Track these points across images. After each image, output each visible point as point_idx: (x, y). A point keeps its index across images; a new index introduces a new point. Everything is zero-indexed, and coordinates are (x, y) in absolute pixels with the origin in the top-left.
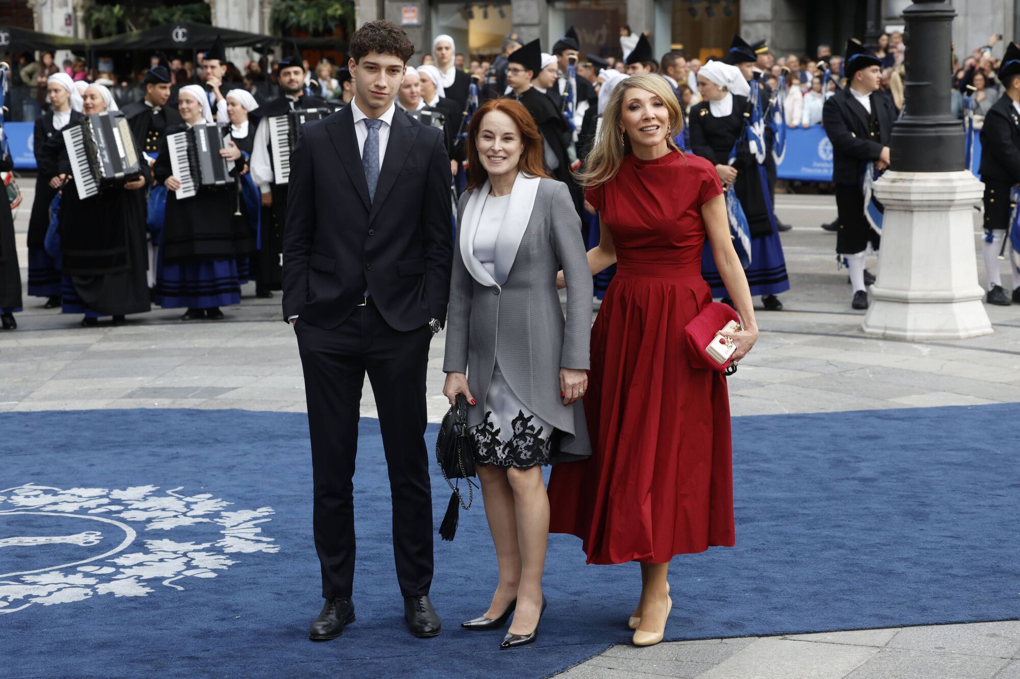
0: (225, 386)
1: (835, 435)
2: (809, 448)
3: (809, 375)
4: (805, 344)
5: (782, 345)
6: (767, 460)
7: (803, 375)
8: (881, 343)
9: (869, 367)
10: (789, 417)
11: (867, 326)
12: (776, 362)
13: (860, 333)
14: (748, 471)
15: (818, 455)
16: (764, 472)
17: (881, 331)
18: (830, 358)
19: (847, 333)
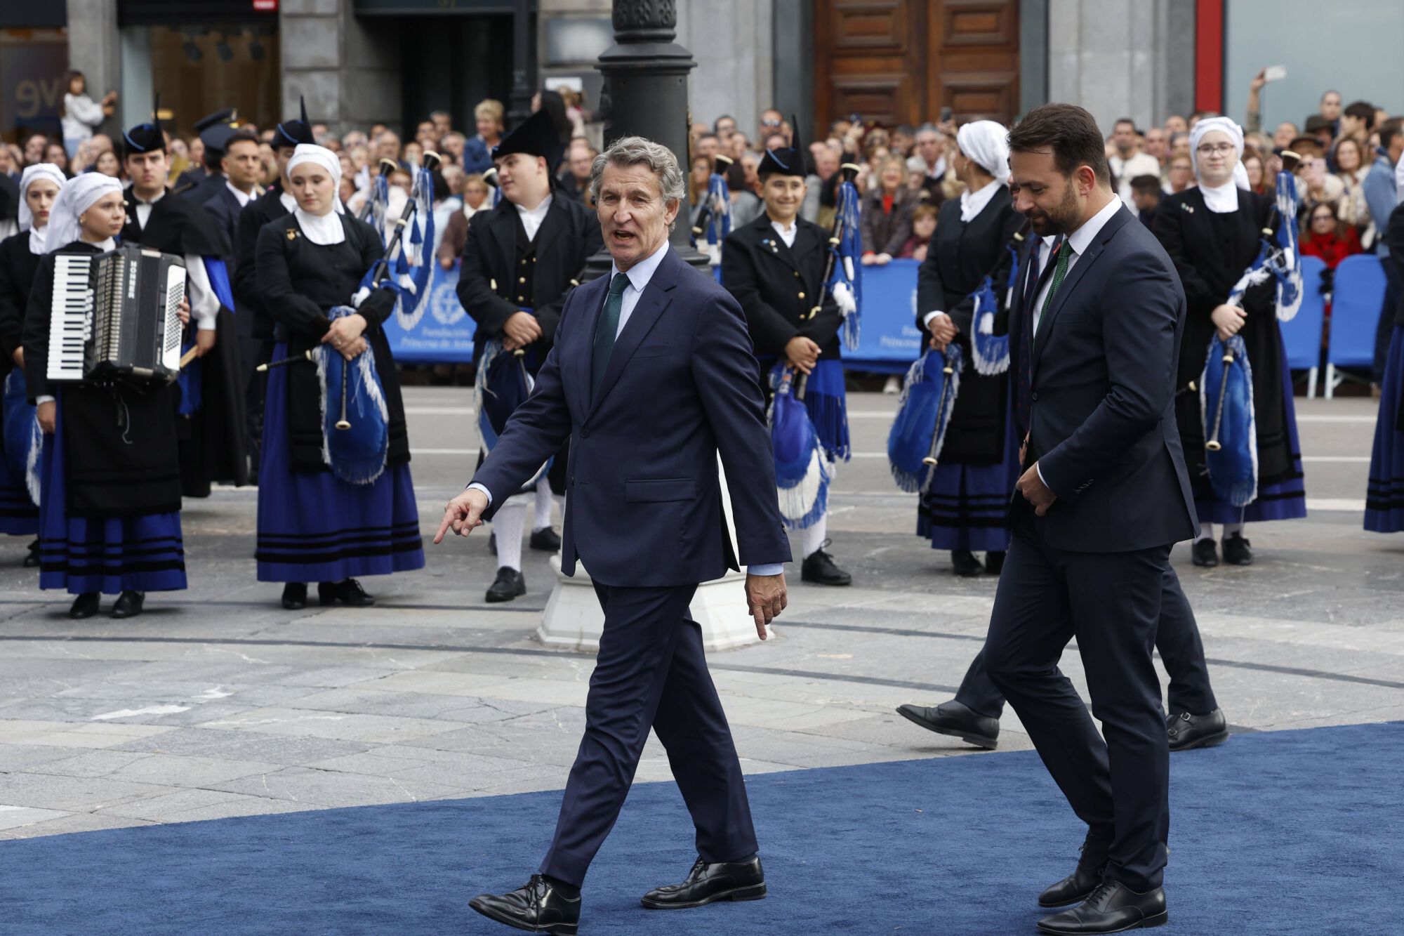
1: (504, 840)
2: (458, 867)
3: (449, 727)
4: (437, 669)
5: (394, 671)
6: (384, 893)
7: (437, 727)
9: (556, 709)
10: (418, 808)
11: (548, 633)
12: (385, 703)
13: (534, 646)
14: (349, 915)
15: (478, 879)
16: (379, 914)
17: (573, 641)
18: (484, 693)
19: (512, 646)
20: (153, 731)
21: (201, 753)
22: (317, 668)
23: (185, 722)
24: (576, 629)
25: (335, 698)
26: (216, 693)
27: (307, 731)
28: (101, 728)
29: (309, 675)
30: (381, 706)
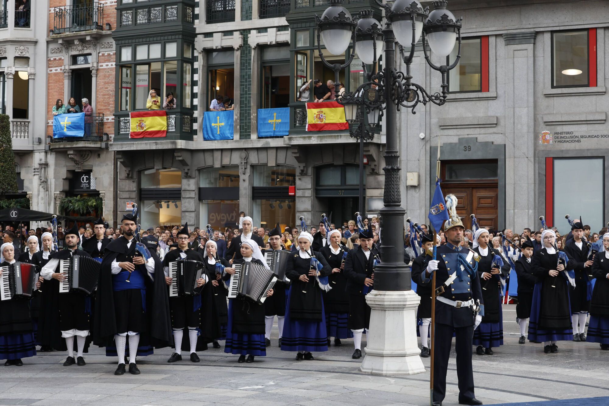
0: (36, 398)
3: (334, 394)
4: (332, 377)
5: (320, 378)
7: (331, 394)
8: (370, 377)
9: (364, 390)
11: (363, 369)
12: (318, 387)
13: (359, 372)
17: (370, 371)
18: (345, 385)
19: (353, 372)
20: (254, 393)
21: (267, 399)
22: (299, 377)
23: (263, 391)
24: (371, 368)
25: (304, 385)
26: (272, 383)
27: (296, 394)
28: (240, 391)
29: (297, 378)
30: (317, 388)
